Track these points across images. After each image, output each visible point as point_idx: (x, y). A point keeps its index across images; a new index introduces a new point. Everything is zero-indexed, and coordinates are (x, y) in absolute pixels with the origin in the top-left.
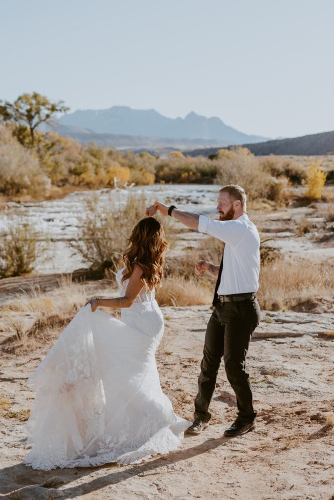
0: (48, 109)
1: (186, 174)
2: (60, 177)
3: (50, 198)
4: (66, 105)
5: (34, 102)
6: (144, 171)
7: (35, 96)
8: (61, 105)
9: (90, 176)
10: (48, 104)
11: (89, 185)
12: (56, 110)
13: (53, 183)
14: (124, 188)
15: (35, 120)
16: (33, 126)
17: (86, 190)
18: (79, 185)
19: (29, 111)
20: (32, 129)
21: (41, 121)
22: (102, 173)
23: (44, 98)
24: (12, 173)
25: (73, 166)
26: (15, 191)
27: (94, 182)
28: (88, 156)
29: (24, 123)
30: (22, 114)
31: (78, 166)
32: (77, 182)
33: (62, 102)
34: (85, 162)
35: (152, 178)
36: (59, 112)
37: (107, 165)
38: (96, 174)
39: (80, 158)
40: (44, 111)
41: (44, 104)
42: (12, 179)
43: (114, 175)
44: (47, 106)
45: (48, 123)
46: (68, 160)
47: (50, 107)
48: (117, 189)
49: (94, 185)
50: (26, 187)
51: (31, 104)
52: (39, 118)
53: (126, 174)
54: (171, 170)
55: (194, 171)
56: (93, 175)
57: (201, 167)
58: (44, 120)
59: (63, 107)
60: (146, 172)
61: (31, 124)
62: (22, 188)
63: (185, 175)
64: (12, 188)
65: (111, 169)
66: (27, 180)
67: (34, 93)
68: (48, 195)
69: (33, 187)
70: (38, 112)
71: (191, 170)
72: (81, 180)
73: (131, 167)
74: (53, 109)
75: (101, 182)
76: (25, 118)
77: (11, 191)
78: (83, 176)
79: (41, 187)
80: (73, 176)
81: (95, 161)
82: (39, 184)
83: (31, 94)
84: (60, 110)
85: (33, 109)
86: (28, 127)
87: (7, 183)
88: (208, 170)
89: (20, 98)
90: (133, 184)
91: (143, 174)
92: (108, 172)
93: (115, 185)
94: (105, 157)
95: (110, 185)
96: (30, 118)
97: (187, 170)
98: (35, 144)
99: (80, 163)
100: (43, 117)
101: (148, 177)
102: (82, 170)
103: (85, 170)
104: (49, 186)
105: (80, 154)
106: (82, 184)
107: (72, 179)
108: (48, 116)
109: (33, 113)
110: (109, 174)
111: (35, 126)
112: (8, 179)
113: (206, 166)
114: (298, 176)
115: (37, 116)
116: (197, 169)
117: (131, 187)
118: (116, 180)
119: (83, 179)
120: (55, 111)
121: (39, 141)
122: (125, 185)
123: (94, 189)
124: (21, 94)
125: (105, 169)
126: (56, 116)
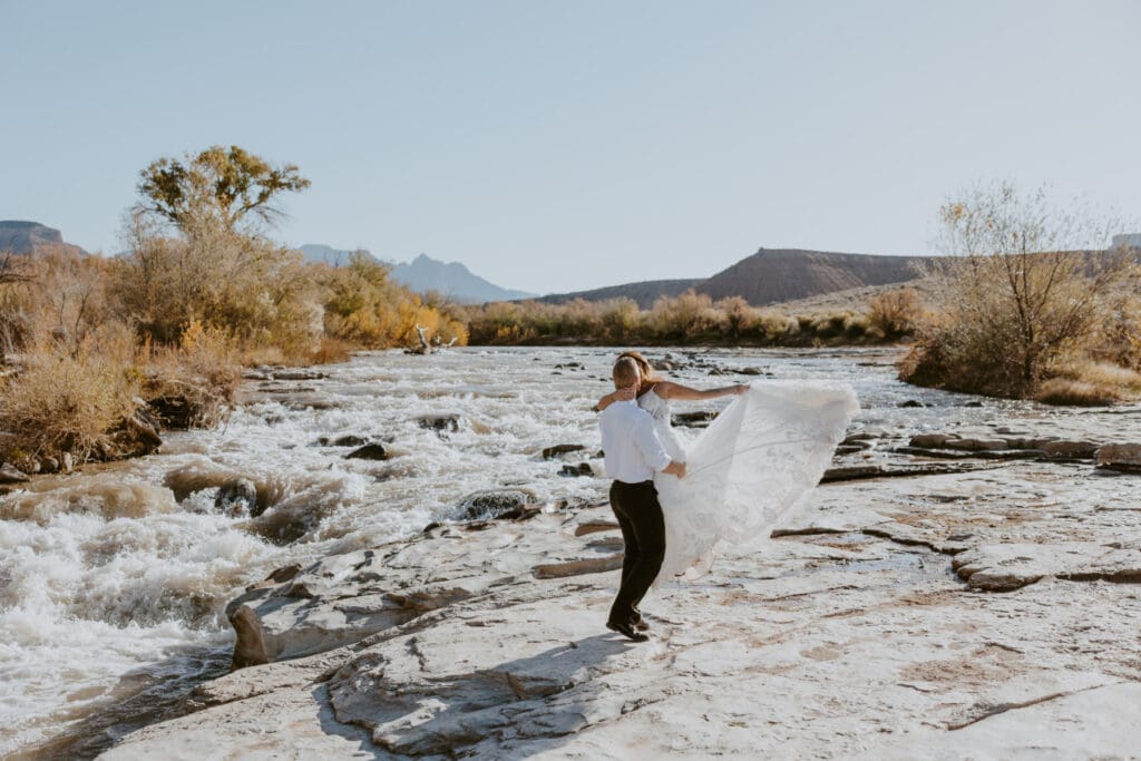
0: (264, 183)
1: (507, 330)
3: (321, 358)
4: (302, 175)
6: (448, 317)
7: (236, 155)
8: (294, 173)
10: (265, 171)
11: (367, 339)
12: (281, 185)
15: (238, 203)
16: (231, 216)
18: (345, 337)
19: (222, 186)
20: (229, 224)
21: (248, 207)
23: (254, 158)
27: (375, 332)
28: (356, 278)
32: (343, 332)
33: (296, 169)
34: (355, 288)
35: (462, 333)
36: (286, 189)
37: (390, 298)
38: (378, 315)
41: (255, 172)
43: (413, 319)
44: (262, 176)
45: (261, 211)
47: (266, 176)
48: (429, 346)
49: (376, 338)
51: (226, 172)
52: (245, 199)
55: (522, 325)
56: (374, 318)
57: (533, 315)
58: (253, 206)
59: (296, 178)
60: (452, 320)
62: (255, 324)
63: (503, 332)
66: (265, 302)
67: (233, 148)
68: (315, 350)
69: (284, 324)
70: (242, 188)
71: (514, 323)
72: (350, 325)
74: (274, 183)
75: (388, 335)
78: (353, 317)
79: (302, 326)
80: (337, 317)
82: (297, 319)
83: (228, 151)
84: (289, 186)
85: (232, 180)
86: (221, 219)
88: (549, 323)
89: (204, 156)
92: (399, 311)
94: (390, 284)
95: (404, 341)
96: (223, 200)
97: (510, 324)
99: (345, 291)
100: (254, 200)
102: (348, 306)
103: (356, 304)
106: (353, 334)
107: (336, 322)
108: (263, 197)
109: (232, 190)
110: (402, 316)
111: (234, 218)
113: (543, 316)
114: (761, 330)
115: (239, 197)
116: (525, 320)
118: (420, 329)
119: (356, 324)
120: (278, 189)
124: (206, 148)
126: (280, 198)
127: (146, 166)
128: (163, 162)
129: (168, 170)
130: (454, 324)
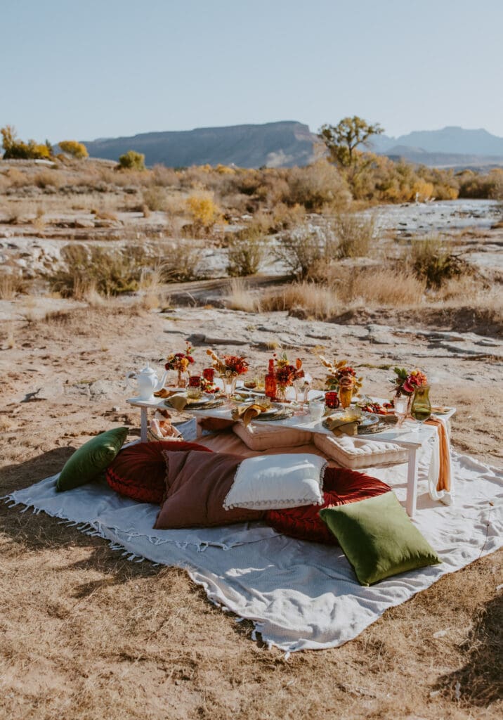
0: (366, 131)
2: (366, 192)
3: (350, 211)
4: (381, 127)
5: (354, 125)
6: (448, 186)
7: (355, 120)
8: (377, 127)
9: (394, 191)
10: (366, 126)
11: (393, 200)
12: (372, 132)
13: (355, 198)
14: (424, 202)
15: (354, 141)
17: (389, 204)
18: (382, 200)
19: (349, 133)
20: (350, 150)
21: (358, 142)
22: (407, 188)
23: (363, 121)
24: (318, 189)
25: (380, 182)
26: (318, 204)
27: (397, 196)
28: (395, 173)
29: (344, 144)
30: (343, 137)
31: (385, 183)
32: (382, 197)
33: (377, 124)
34: (392, 178)
35: (455, 193)
36: (374, 134)
37: (413, 181)
38: (401, 187)
39: (387, 175)
40: (362, 133)
41: (362, 127)
42: (317, 193)
43: (417, 190)
44: (365, 128)
45: (365, 144)
46: (377, 177)
47: (367, 129)
48: (418, 203)
49: (397, 199)
50: (329, 201)
51: (351, 128)
52: (357, 138)
53: (430, 189)
54: (478, 185)
56: (397, 190)
58: (362, 142)
59: (378, 129)
60: (451, 187)
61: (350, 146)
62: (324, 202)
64: (316, 201)
65: (415, 185)
66: (330, 194)
67: (355, 117)
68: (348, 208)
69: (335, 201)
70: (356, 134)
72: (386, 194)
73: (435, 184)
74: (370, 131)
75: (404, 197)
76: (345, 139)
77: (314, 205)
78: (388, 191)
79: (343, 201)
80: (379, 192)
81: (401, 177)
82: (341, 198)
83: (352, 118)
84: (376, 132)
85: (353, 131)
86: (348, 147)
87: (313, 197)
89: (342, 122)
90: (433, 199)
91: (448, 190)
92: (412, 187)
93: (416, 200)
94: (412, 175)
95: (412, 200)
96: (349, 139)
98: (353, 164)
99: (387, 180)
100: (361, 138)
101: (451, 193)
102: (388, 186)
103: (390, 186)
104: (350, 200)
105: (389, 171)
106: (386, 198)
107: (377, 194)
108: (365, 137)
109: (352, 135)
110: (412, 190)
111: (353, 147)
112: (314, 193)
115: (355, 137)
117: (431, 201)
118: (417, 195)
119: (388, 194)
121: (356, 160)
122: (426, 200)
123: (397, 203)
124: (343, 118)
125: (410, 185)
126: (372, 137)
127: (320, 127)
128: (326, 125)
129: (327, 128)
130: (451, 189)
